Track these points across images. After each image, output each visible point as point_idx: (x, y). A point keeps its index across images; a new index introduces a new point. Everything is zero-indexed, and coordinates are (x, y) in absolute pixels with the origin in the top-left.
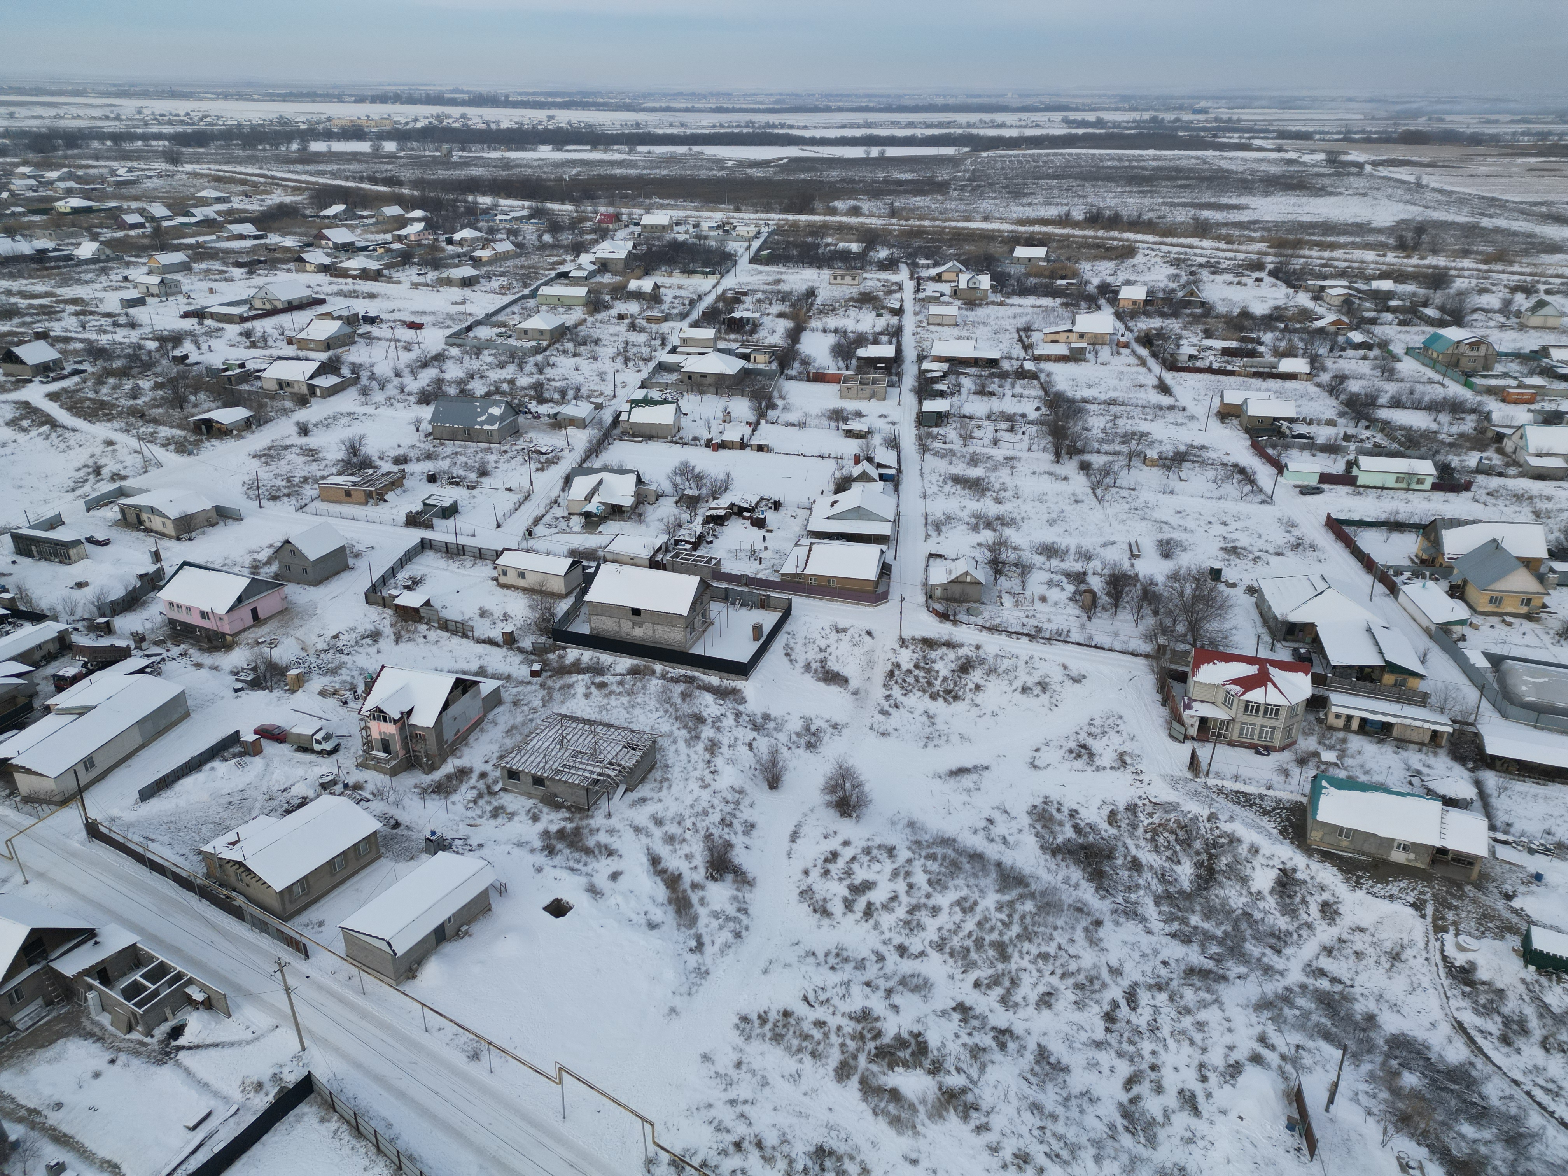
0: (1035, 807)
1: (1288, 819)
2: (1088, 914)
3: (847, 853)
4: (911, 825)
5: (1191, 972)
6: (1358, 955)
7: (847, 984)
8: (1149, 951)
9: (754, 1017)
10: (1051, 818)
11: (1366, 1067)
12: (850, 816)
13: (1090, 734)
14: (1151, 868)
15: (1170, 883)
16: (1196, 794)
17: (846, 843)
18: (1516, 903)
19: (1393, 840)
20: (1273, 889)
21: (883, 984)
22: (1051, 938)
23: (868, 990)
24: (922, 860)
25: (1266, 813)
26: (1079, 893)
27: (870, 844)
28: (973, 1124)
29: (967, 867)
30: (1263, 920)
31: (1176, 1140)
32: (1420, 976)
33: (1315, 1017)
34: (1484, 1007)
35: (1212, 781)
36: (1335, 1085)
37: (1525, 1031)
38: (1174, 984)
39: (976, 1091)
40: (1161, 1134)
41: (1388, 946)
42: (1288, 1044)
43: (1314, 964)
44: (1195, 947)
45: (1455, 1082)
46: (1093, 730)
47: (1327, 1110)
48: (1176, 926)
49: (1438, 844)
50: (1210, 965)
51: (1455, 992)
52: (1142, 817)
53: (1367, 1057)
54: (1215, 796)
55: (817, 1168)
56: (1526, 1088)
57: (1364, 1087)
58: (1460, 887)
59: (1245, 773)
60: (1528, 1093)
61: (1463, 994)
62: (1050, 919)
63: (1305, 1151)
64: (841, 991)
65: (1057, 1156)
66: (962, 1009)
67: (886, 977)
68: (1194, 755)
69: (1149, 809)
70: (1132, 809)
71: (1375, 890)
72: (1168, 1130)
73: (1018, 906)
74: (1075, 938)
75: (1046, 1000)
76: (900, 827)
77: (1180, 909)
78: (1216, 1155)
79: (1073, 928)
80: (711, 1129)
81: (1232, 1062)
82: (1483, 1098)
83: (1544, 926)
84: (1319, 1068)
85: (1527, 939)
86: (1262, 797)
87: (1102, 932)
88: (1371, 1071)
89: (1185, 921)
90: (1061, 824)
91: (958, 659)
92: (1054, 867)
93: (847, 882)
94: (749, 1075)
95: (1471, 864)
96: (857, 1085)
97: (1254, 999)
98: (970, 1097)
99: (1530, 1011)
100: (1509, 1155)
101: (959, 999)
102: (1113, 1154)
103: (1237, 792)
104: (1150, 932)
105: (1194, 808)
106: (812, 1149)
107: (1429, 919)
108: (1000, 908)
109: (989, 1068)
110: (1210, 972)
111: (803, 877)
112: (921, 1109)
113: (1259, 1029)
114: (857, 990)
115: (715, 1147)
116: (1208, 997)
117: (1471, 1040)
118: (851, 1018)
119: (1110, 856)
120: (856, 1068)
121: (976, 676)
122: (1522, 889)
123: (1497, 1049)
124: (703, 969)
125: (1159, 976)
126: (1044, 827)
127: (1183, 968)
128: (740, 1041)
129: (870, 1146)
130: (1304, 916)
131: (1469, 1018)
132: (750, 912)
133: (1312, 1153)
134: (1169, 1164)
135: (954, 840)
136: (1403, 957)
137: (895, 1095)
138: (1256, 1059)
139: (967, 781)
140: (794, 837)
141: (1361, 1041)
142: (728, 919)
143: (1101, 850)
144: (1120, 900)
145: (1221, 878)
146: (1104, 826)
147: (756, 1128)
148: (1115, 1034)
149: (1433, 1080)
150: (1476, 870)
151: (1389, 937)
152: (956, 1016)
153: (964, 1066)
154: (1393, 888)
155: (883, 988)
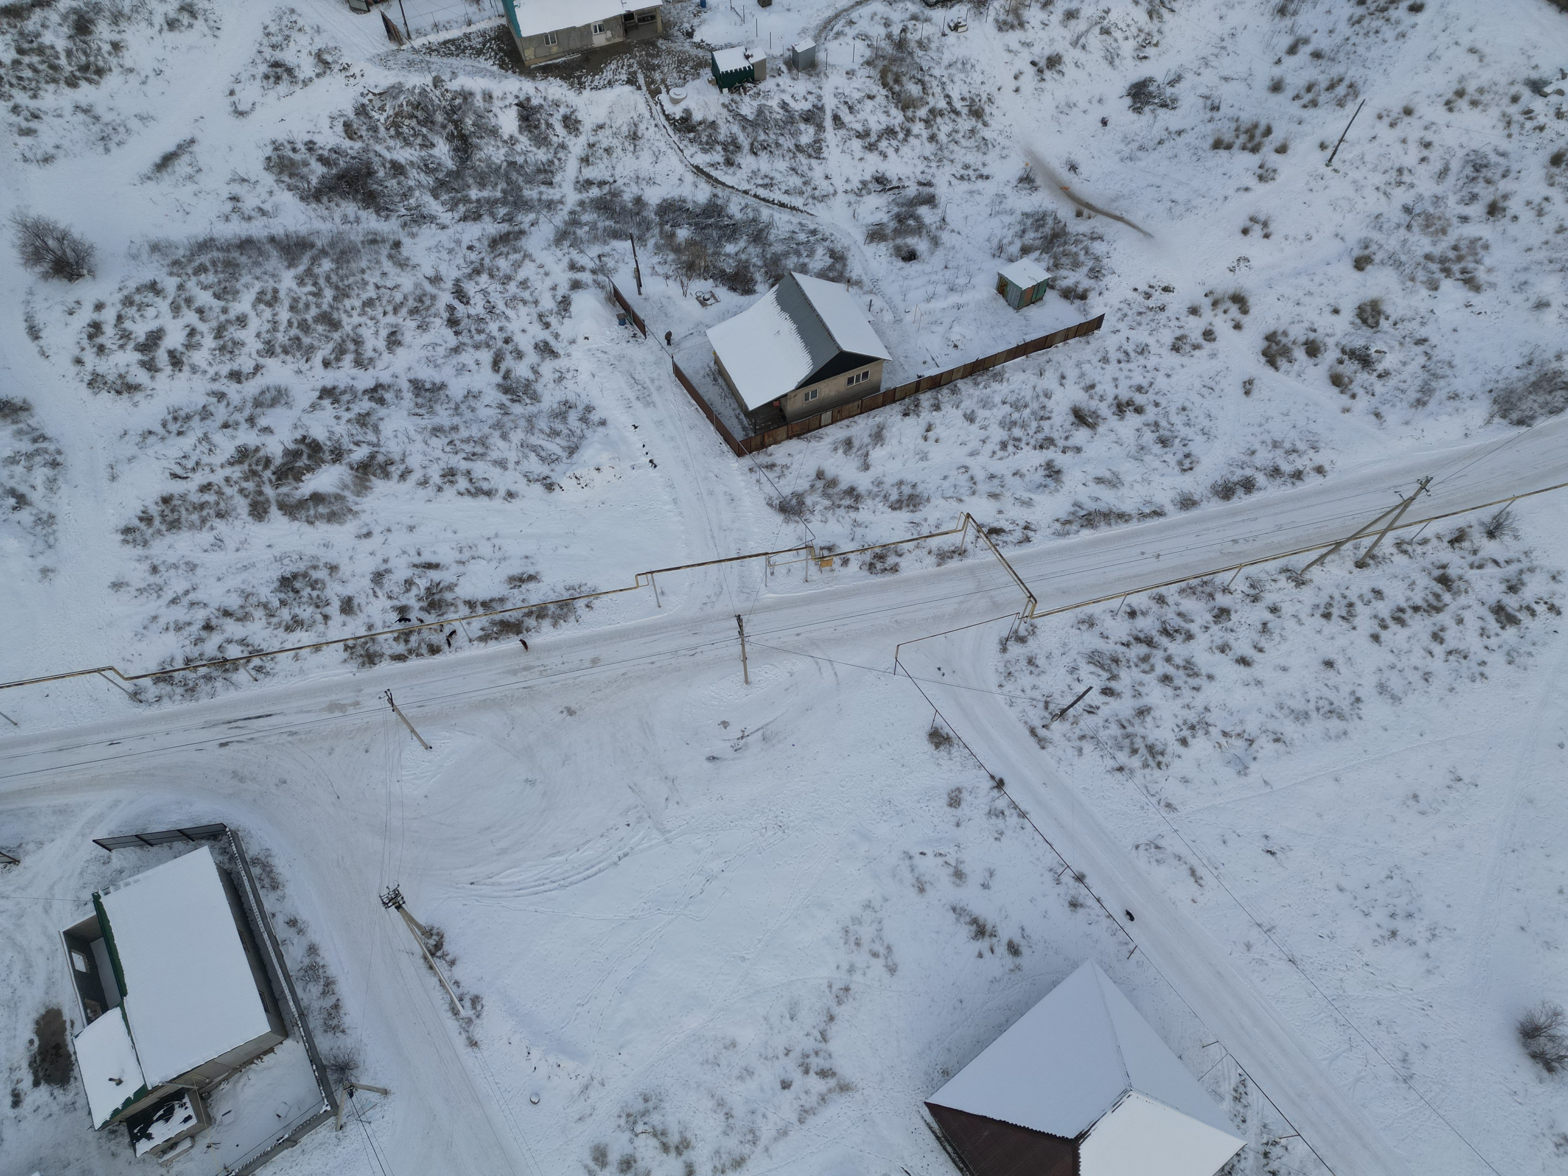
0: (269, 159)
1: (500, 49)
2: (383, 241)
3: (108, 316)
4: (155, 248)
5: (494, 243)
6: (608, 151)
7: (206, 437)
8: (452, 245)
9: (136, 522)
10: (292, 162)
11: (651, 243)
12: (80, 276)
13: (274, 47)
14: (412, 163)
15: (435, 170)
16: (410, 63)
17: (99, 307)
18: (697, 38)
19: (589, 25)
20: (520, 127)
21: (240, 417)
22: (365, 283)
23: (229, 431)
24: (194, 279)
25: (479, 53)
26: (364, 225)
27: (125, 292)
28: (396, 476)
29: (243, 259)
30: (526, 161)
31: (551, 385)
32: (657, 144)
33: (600, 225)
34: (707, 143)
35: (418, 42)
36: (637, 270)
37: (738, 148)
38: (487, 261)
39: (382, 450)
40: (539, 387)
41: (625, 129)
42: (592, 259)
43: (581, 179)
44: (487, 218)
45: (710, 217)
46: (274, 40)
47: (640, 294)
48: (462, 208)
49: (622, 11)
50: (505, 227)
51: (685, 142)
52: (375, 115)
53: (648, 235)
54: (427, 58)
55: (291, 594)
56: (752, 193)
57: (656, 259)
58: (654, 45)
59: (441, 17)
60: (755, 196)
61: (691, 141)
62: (353, 265)
63: (639, 334)
64: (205, 447)
65: (474, 454)
66: (327, 393)
67: (239, 409)
68: (386, 21)
69: (377, 103)
70: (362, 111)
71: (596, 83)
72: (542, 381)
73: (316, 270)
74: (386, 270)
75: (394, 340)
76: (145, 256)
77: (457, 191)
78: (583, 377)
79: (378, 262)
80: (172, 633)
81: (560, 299)
82: (730, 217)
83: (721, 48)
84: (621, 265)
85: (714, 66)
86: (467, 36)
87: (405, 251)
88: (656, 244)
89: (466, 200)
90: (306, 164)
91: (65, 17)
92: (326, 213)
93: (131, 345)
94: (172, 572)
95: (653, 17)
96: (280, 513)
97: (551, 237)
98: (380, 458)
99: (736, 129)
100: (759, 250)
101: (319, 386)
102: (512, 425)
103: (445, 43)
104: (444, 227)
105: (417, 80)
106: (277, 584)
107: (644, 88)
108: (301, 282)
109: (382, 426)
110: (508, 234)
111: (78, 368)
112: (346, 493)
113: (566, 260)
114: (218, 438)
115: (187, 642)
116: (517, 256)
117: (708, 176)
118: (231, 464)
119: (370, 173)
120: (268, 500)
121: (103, 31)
122: (696, 22)
123: (726, 173)
124: (45, 517)
125: (472, 263)
126: (291, 175)
127: (486, 243)
128: (139, 551)
129: (323, 549)
130: (555, 139)
131: (701, 159)
132: (49, 434)
133: (644, 333)
134: (555, 406)
135: (212, 240)
136: (640, 134)
137: (317, 498)
138: (576, 285)
139: (182, 166)
140: (34, 333)
141: (639, 224)
142: (29, 456)
143: (359, 170)
144: (403, 211)
145: (475, 140)
146: (347, 144)
147: (214, 604)
148: (465, 333)
149: (696, 224)
150: (659, 20)
151: (622, 121)
152: (326, 402)
153: (360, 438)
154: (608, 74)
155: (242, 420)
